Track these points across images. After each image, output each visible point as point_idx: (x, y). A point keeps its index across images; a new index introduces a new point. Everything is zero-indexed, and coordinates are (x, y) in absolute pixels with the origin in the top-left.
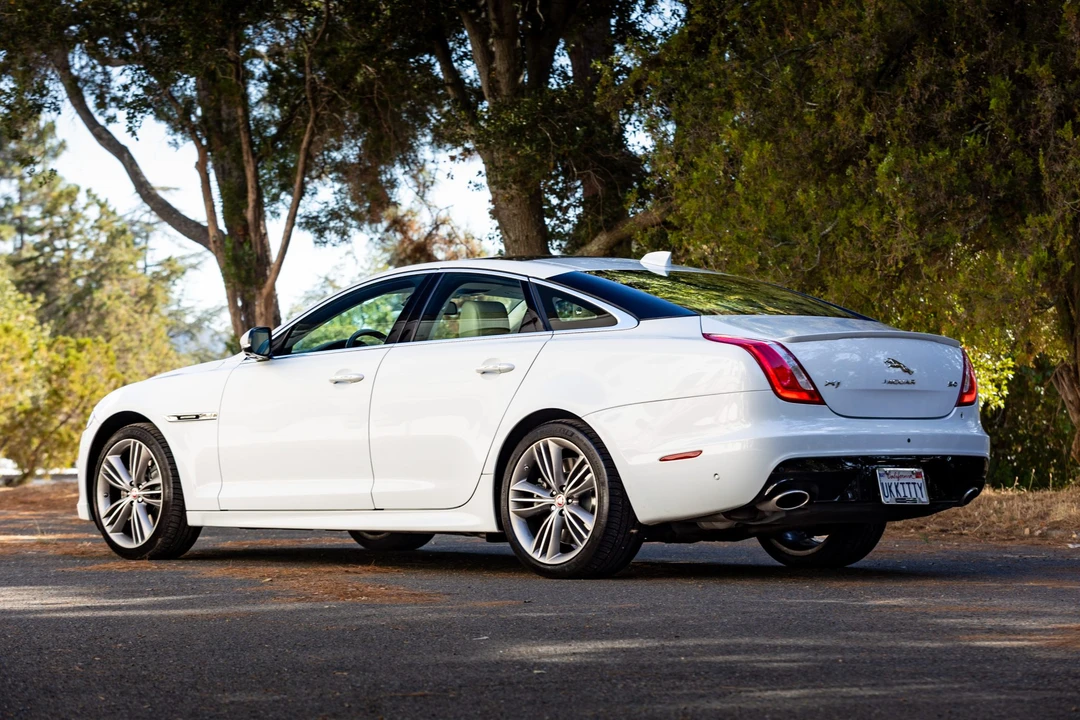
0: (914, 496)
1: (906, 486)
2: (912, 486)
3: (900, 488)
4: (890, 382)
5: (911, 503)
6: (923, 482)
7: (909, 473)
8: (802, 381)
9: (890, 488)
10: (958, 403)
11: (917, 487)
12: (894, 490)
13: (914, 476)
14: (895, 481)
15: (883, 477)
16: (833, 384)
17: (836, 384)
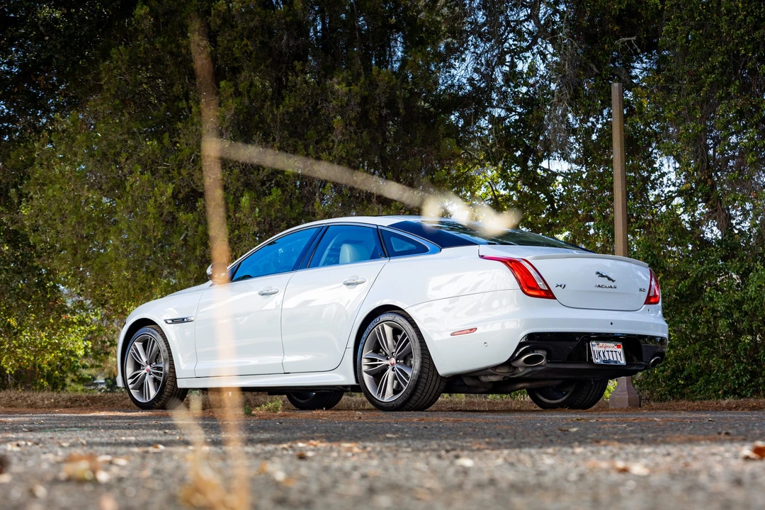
0: (615, 359)
1: (610, 353)
2: (614, 353)
3: (606, 353)
4: (599, 286)
5: (613, 364)
6: (620, 350)
7: (613, 345)
8: (540, 284)
9: (599, 353)
10: (646, 303)
11: (618, 354)
12: (602, 354)
13: (616, 347)
14: (603, 349)
15: (595, 348)
16: (561, 286)
17: (563, 286)
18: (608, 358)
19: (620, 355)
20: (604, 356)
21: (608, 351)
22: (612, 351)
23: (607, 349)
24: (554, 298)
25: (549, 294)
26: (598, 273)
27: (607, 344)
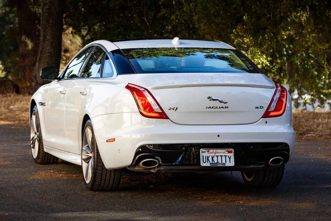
0: (224, 162)
1: (219, 157)
2: (224, 157)
3: (215, 159)
4: (210, 107)
5: (221, 165)
6: (232, 155)
7: (224, 151)
8: (156, 107)
9: (208, 158)
10: (264, 117)
11: (227, 158)
12: (210, 159)
13: (227, 152)
14: (213, 155)
15: (204, 154)
16: (173, 109)
17: (175, 109)
18: (216, 161)
19: (230, 158)
20: (213, 160)
21: (217, 156)
22: (221, 156)
23: (217, 154)
25: (162, 115)
26: (209, 98)
27: (218, 151)
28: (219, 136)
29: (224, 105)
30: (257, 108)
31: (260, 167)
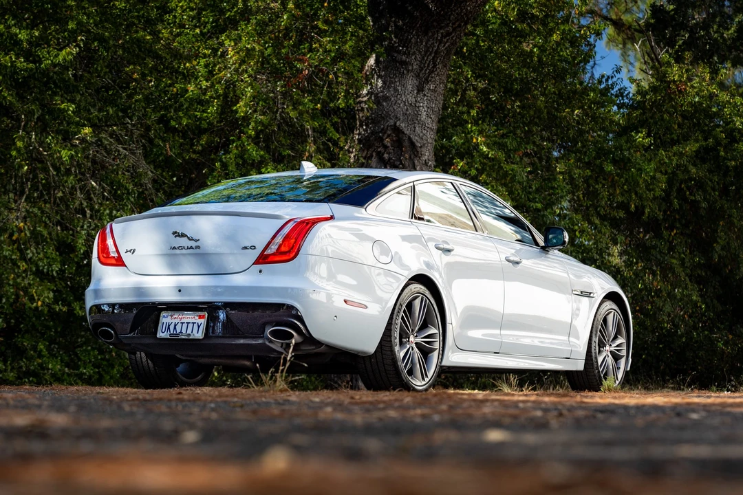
1: (185, 325)
2: (191, 325)
3: (179, 326)
4: (175, 248)
5: (184, 337)
6: (202, 321)
7: (194, 315)
8: (112, 251)
9: (169, 326)
10: (257, 262)
11: (196, 326)
12: (172, 327)
13: (197, 318)
14: (177, 321)
15: (166, 319)
16: (130, 251)
17: (132, 251)
18: (178, 331)
19: (199, 327)
20: (175, 328)
21: (182, 323)
22: (188, 323)
23: (182, 321)
24: (123, 265)
25: (119, 261)
26: (176, 232)
27: (185, 315)
28: (180, 291)
29: (193, 244)
30: (245, 248)
31: (254, 342)
